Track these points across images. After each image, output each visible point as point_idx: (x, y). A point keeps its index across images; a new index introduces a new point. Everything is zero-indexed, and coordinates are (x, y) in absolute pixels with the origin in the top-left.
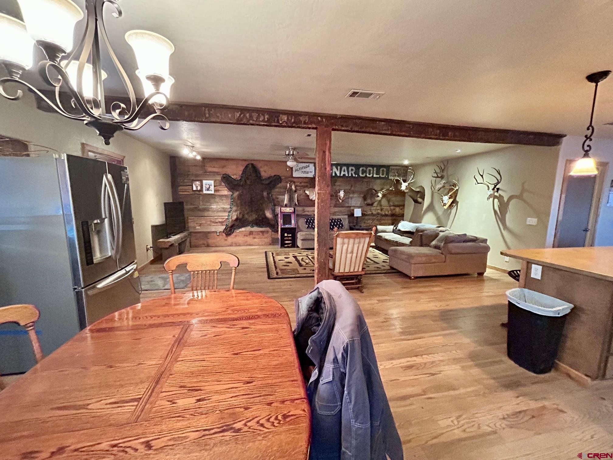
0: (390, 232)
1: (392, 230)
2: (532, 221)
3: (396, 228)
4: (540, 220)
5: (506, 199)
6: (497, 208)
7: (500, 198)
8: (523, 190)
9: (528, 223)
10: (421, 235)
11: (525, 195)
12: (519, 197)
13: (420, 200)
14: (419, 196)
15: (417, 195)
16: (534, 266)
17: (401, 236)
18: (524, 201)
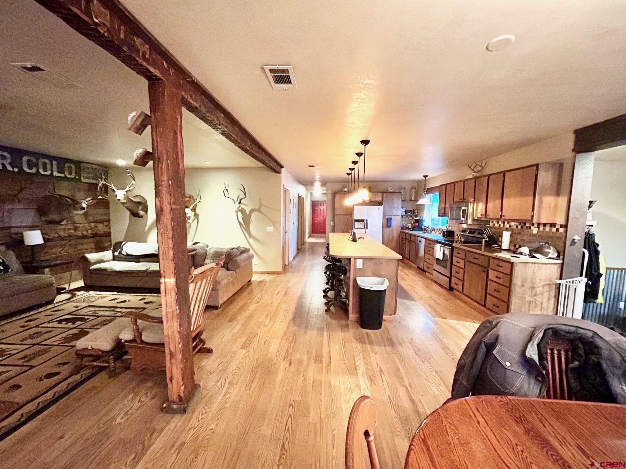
0: (110, 261)
1: (111, 257)
2: (270, 229)
3: (120, 253)
4: (275, 227)
5: (248, 212)
6: (241, 220)
7: (242, 211)
8: (261, 205)
9: (267, 231)
10: (193, 256)
11: (263, 209)
12: (258, 210)
13: (141, 213)
14: (140, 208)
15: (138, 207)
16: (358, 260)
17: (137, 262)
18: (262, 213)
